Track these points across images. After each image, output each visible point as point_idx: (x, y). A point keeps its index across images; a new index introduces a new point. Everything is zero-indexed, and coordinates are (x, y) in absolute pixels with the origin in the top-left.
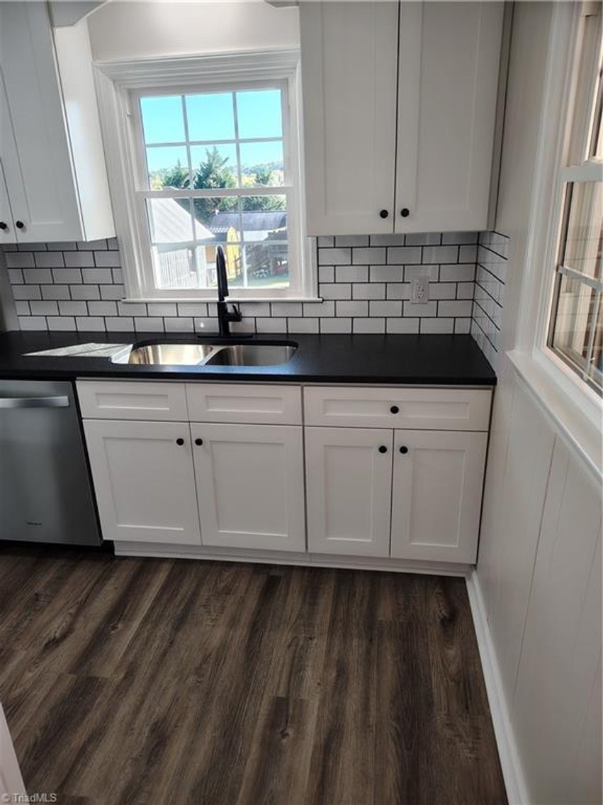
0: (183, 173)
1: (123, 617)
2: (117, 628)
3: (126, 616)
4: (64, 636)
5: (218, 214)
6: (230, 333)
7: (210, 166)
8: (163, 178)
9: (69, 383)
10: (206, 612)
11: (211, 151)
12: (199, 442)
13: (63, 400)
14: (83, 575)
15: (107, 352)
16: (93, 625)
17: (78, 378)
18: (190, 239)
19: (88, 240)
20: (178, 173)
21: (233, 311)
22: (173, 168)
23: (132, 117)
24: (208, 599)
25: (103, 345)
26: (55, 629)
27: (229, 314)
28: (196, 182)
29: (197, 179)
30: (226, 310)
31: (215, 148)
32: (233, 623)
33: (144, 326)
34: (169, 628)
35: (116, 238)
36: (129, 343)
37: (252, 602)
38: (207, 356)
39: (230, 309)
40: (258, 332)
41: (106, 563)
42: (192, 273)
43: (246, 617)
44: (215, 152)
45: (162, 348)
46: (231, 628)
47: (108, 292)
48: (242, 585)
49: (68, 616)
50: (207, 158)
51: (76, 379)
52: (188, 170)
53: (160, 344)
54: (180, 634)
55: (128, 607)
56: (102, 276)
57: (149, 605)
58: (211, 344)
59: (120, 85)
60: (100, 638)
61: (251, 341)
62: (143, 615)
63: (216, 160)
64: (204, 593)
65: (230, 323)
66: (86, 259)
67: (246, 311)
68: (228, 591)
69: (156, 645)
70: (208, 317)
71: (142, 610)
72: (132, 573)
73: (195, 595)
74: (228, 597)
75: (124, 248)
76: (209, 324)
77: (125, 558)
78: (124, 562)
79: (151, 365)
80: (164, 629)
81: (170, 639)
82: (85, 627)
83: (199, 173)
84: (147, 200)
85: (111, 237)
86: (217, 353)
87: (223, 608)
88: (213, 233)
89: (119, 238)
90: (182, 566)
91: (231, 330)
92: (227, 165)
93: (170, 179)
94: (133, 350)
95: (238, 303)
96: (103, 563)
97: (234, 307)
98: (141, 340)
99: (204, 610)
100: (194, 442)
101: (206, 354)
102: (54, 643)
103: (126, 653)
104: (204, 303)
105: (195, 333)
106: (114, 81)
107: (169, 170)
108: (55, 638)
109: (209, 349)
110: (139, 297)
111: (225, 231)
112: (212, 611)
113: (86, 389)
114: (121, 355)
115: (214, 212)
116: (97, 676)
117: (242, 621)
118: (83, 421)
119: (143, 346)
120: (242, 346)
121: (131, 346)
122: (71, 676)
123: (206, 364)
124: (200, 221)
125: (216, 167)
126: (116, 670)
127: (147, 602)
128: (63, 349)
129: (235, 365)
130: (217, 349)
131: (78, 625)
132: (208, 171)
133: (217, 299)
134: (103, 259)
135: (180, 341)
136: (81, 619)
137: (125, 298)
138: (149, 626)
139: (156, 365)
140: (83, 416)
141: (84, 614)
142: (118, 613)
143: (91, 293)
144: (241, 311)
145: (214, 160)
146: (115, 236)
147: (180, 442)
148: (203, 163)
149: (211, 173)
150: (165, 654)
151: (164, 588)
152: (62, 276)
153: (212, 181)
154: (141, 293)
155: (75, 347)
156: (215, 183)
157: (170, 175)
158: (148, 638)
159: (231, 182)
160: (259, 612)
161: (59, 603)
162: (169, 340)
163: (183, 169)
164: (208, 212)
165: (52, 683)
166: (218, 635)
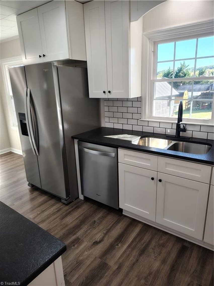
0: (171, 71)
1: (121, 242)
2: (118, 245)
3: (122, 241)
4: (100, 242)
5: (182, 85)
6: (180, 136)
7: (181, 68)
8: (163, 73)
9: (116, 149)
10: (153, 252)
11: (182, 63)
12: (160, 181)
13: (113, 155)
14: (111, 219)
15: (131, 139)
16: (111, 240)
17: (119, 148)
18: (170, 95)
19: (131, 98)
20: (169, 71)
21: (183, 127)
22: (167, 69)
23: (154, 52)
24: (155, 246)
25: (130, 136)
26: (98, 237)
27: (181, 128)
28: (175, 74)
29: (175, 73)
30: (180, 127)
31: (184, 62)
32: (164, 262)
33: (146, 129)
34: (137, 253)
35: (141, 97)
36: (139, 136)
37: (173, 255)
38: (169, 145)
39: (182, 127)
40: (193, 137)
41: (119, 216)
42: (168, 107)
43: (170, 261)
44: (184, 63)
45: (151, 139)
46: (163, 264)
47: (135, 116)
48: (170, 245)
49: (103, 234)
50: (180, 65)
51: (118, 148)
52: (173, 70)
53: (151, 137)
54: (141, 258)
55: (124, 238)
56: (134, 110)
57: (131, 240)
58: (171, 140)
59: (151, 40)
60: (112, 247)
61: (189, 141)
62: (129, 244)
63: (184, 66)
64: (153, 243)
65: (181, 132)
66: (130, 104)
67: (188, 128)
68: (163, 246)
69: (131, 259)
70: (172, 129)
71: (129, 241)
72: (127, 224)
73: (150, 242)
74: (163, 248)
75: (143, 101)
76: (172, 131)
77: (126, 216)
78: (125, 218)
79: (146, 147)
80: (135, 253)
81: (137, 258)
82: (108, 240)
83: (177, 71)
84: (155, 83)
85: (139, 96)
86: (174, 144)
87: (160, 253)
88: (179, 93)
89: (142, 97)
90: (147, 227)
91: (181, 135)
92: (188, 68)
93: (165, 73)
94: (140, 139)
95: (186, 124)
96: (118, 216)
97: (184, 126)
98: (144, 135)
99: (153, 251)
100: (158, 181)
101: (168, 144)
102: (96, 243)
103: (120, 258)
104: (171, 123)
105: (165, 134)
106: (149, 39)
107: (166, 70)
108: (97, 241)
109: (170, 142)
110: (146, 119)
111: (183, 92)
112: (156, 252)
113: (121, 152)
114: (136, 141)
115: (180, 85)
116: (108, 263)
117: (168, 263)
118: (119, 163)
119: (144, 137)
120: (184, 142)
121: (140, 137)
122: (100, 260)
123: (168, 149)
124: (174, 89)
125: (184, 69)
126: (115, 264)
127: (131, 238)
128: (116, 136)
129: (180, 151)
130: (173, 142)
131: (106, 239)
132: (180, 70)
133: (177, 122)
134: (135, 104)
135: (159, 137)
136: (107, 236)
137: (141, 119)
138: (130, 249)
139: (148, 147)
140: (119, 161)
141: (108, 235)
142: (120, 239)
143: (130, 116)
144: (186, 127)
145: (183, 66)
146: (140, 96)
147: (153, 179)
148: (179, 68)
149: (181, 71)
150: (134, 264)
151: (138, 235)
152: (121, 109)
153: (181, 74)
154: (147, 117)
155: (121, 135)
156: (182, 74)
157: (166, 72)
158: (129, 254)
159: (188, 74)
160: (176, 261)
161: (101, 227)
162: (155, 136)
163: (171, 70)
164: (178, 85)
165: (92, 259)
166: (156, 265)
